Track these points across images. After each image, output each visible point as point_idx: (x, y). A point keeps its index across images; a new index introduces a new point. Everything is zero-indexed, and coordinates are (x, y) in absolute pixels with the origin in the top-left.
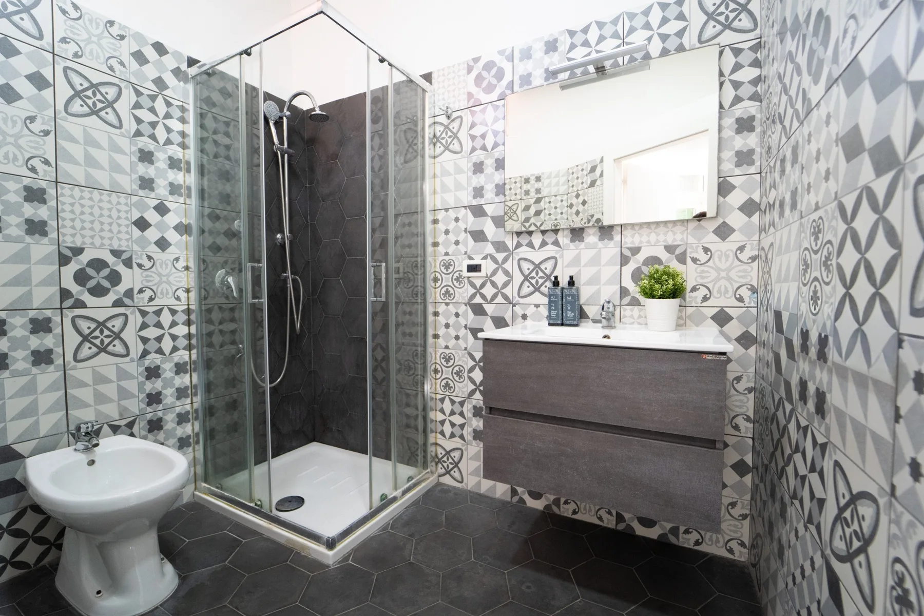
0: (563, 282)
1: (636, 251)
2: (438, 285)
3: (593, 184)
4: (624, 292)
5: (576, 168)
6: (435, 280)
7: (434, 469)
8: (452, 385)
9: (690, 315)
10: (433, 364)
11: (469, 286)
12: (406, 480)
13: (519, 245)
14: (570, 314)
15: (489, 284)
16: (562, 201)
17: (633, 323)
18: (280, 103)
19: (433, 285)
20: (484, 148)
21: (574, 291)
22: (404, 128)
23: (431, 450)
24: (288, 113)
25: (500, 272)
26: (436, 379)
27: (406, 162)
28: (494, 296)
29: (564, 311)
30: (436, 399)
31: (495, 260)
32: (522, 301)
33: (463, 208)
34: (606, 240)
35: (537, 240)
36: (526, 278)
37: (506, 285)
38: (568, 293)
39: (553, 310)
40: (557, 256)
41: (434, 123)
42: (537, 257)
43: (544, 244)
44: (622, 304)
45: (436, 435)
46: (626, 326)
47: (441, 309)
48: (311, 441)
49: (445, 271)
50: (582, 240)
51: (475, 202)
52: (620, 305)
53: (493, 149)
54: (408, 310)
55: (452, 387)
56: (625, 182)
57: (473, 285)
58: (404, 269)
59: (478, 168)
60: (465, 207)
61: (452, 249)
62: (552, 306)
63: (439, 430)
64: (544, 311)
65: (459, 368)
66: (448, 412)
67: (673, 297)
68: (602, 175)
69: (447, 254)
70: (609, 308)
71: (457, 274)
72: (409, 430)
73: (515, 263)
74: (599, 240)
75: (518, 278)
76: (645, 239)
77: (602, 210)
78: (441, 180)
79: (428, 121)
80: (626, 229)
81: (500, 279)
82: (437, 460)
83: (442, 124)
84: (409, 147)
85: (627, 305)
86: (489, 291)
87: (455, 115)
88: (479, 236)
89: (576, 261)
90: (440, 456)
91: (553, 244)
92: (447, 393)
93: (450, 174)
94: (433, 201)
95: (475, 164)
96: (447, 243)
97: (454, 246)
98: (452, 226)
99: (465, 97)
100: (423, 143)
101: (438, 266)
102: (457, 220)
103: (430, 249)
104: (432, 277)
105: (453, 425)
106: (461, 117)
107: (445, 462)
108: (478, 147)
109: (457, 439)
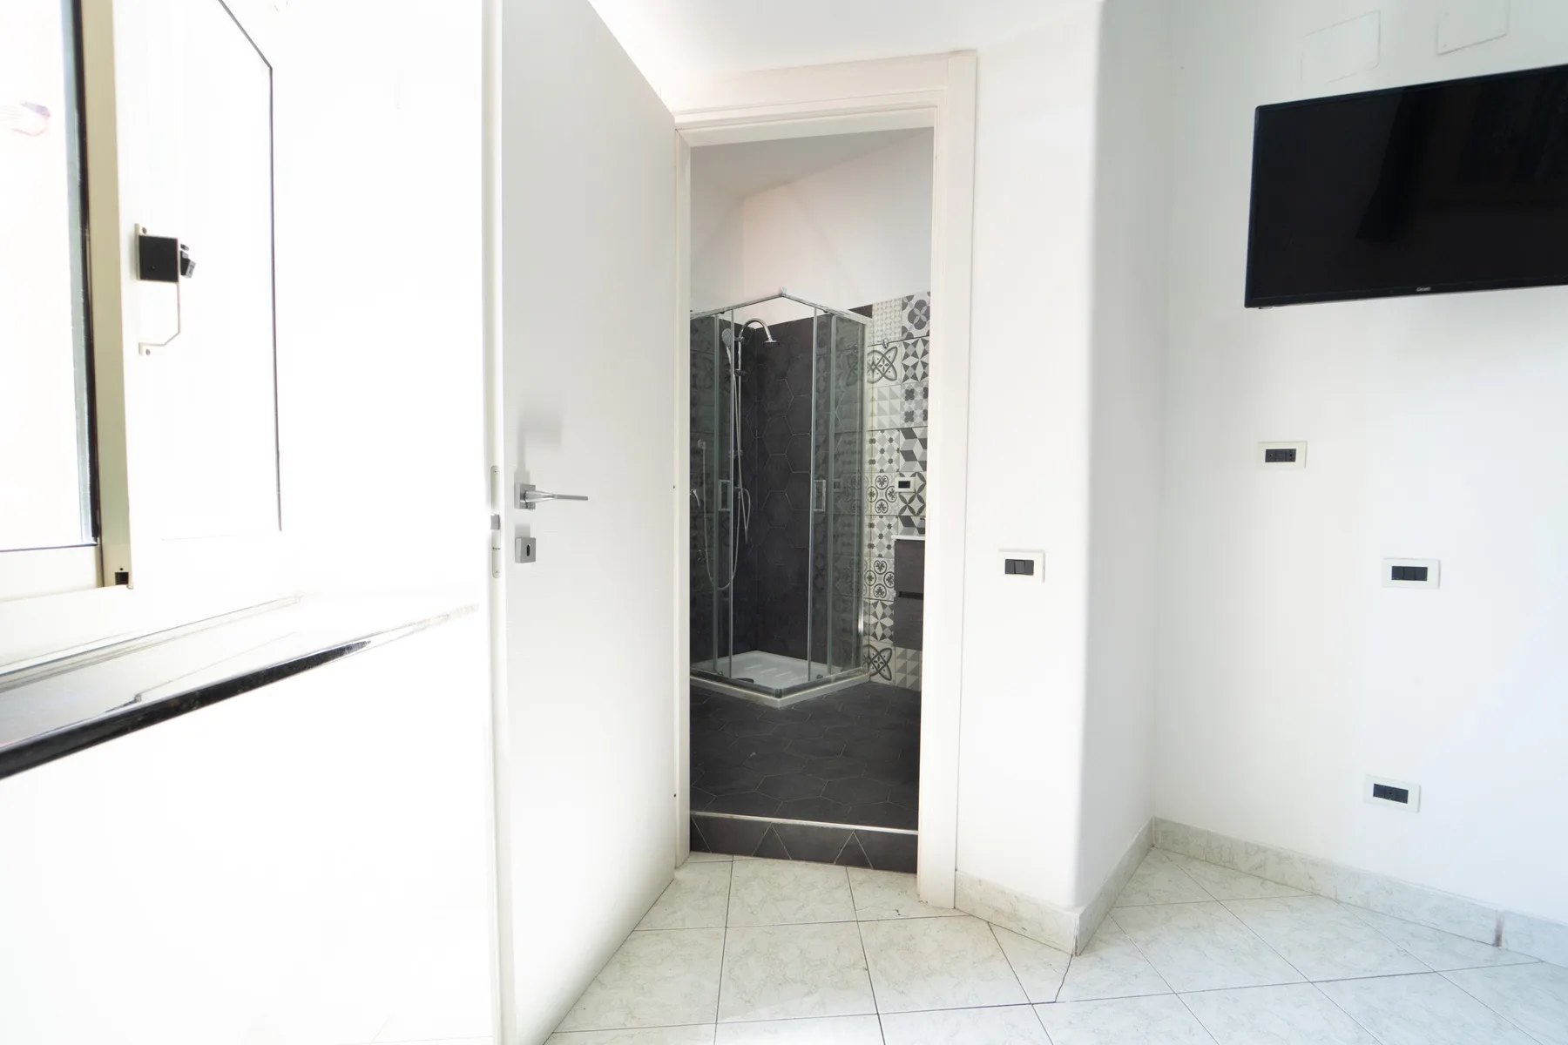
2: (873, 499)
6: (872, 494)
7: (866, 669)
8: (884, 590)
10: (868, 572)
11: (900, 500)
15: (916, 499)
19: (869, 499)
20: (914, 377)
23: (865, 651)
24: (743, 338)
26: (870, 586)
27: (848, 385)
28: (921, 510)
30: (870, 604)
31: (922, 477)
33: (896, 430)
41: (874, 351)
45: (868, 638)
47: (876, 521)
48: (754, 649)
49: (879, 486)
51: (906, 426)
53: (921, 379)
54: (846, 522)
55: (884, 592)
57: (903, 499)
58: (844, 484)
59: (910, 395)
60: (898, 429)
61: (886, 466)
63: (871, 632)
65: (890, 575)
66: (879, 616)
69: (882, 471)
71: (890, 489)
78: (878, 404)
79: (868, 350)
82: (869, 661)
83: (879, 353)
84: (850, 372)
86: (916, 505)
87: (891, 346)
88: (909, 456)
90: (872, 657)
92: (880, 598)
93: (885, 399)
94: (871, 422)
95: (907, 391)
96: (882, 461)
97: (888, 464)
98: (886, 446)
99: (900, 330)
100: (862, 369)
101: (874, 482)
102: (891, 440)
103: (867, 466)
104: (869, 492)
105: (884, 627)
106: (896, 348)
107: (876, 662)
108: (910, 376)
109: (887, 640)
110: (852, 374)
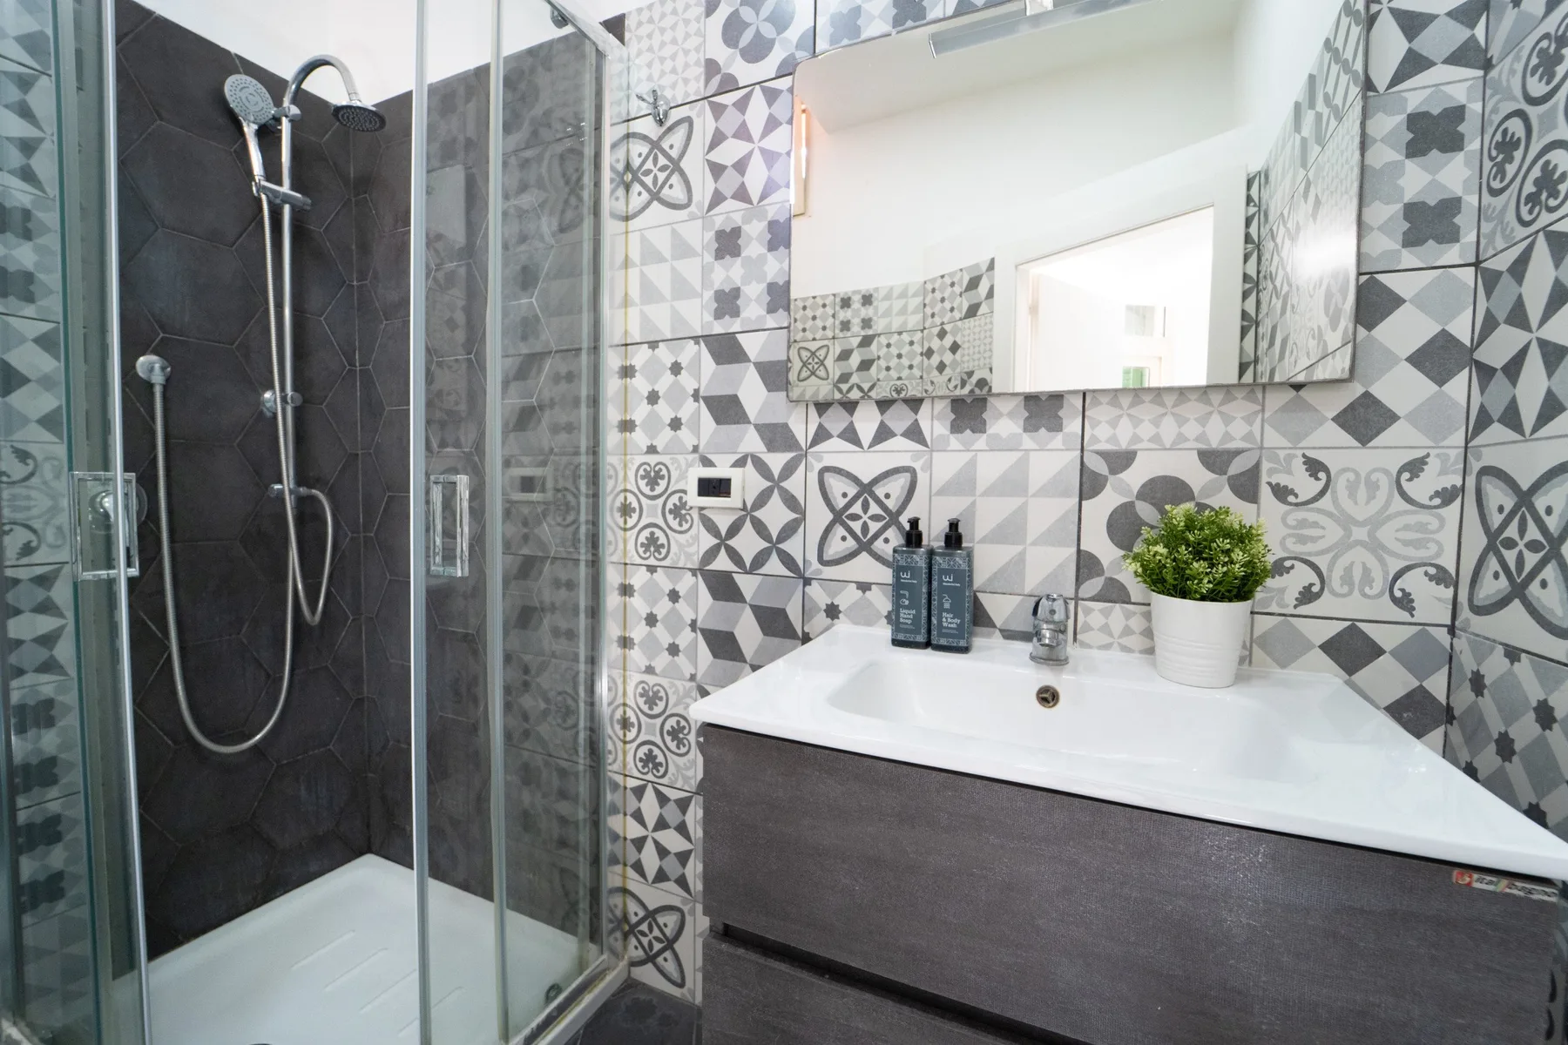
1: (1121, 460)
2: (631, 522)
4: (1086, 565)
6: (626, 510)
7: (619, 945)
8: (660, 759)
9: (1264, 636)
10: (618, 707)
11: (702, 528)
13: (822, 435)
14: (949, 621)
15: (748, 526)
17: (1107, 647)
19: (621, 521)
20: (742, 195)
21: (959, 561)
22: (559, 148)
23: (613, 902)
24: (293, 111)
25: (776, 498)
26: (625, 742)
27: (562, 230)
28: (760, 559)
29: (934, 612)
30: (625, 788)
31: (762, 468)
32: (829, 572)
33: (692, 342)
34: (1043, 431)
35: (867, 421)
36: (839, 517)
37: (789, 531)
38: (943, 565)
39: (906, 607)
40: (917, 466)
41: (628, 136)
42: (865, 465)
43: (883, 434)
44: (1080, 595)
45: (624, 871)
46: (1086, 651)
47: (639, 578)
48: (360, 854)
49: (647, 490)
50: (979, 427)
51: (718, 328)
52: (1077, 599)
53: (762, 198)
54: (563, 576)
55: (661, 764)
57: (711, 527)
58: (556, 481)
59: (728, 243)
60: (696, 339)
61: (664, 437)
62: (903, 596)
63: (632, 858)
64: (882, 602)
65: (678, 722)
66: (651, 821)
69: (652, 450)
71: (674, 499)
72: (565, 852)
73: (813, 478)
74: (1025, 430)
75: (818, 516)
76: (1146, 430)
78: (642, 272)
79: (610, 134)
80: (1097, 403)
81: (775, 515)
82: (627, 928)
83: (645, 138)
84: (569, 194)
85: (1096, 599)
86: (748, 543)
87: (675, 115)
88: (726, 409)
89: (963, 483)
90: (634, 920)
91: (907, 434)
92: (650, 777)
93: (662, 260)
94: (620, 322)
95: (720, 235)
96: (652, 424)
97: (668, 432)
98: (664, 383)
99: (701, 70)
100: (597, 184)
101: (631, 474)
102: (676, 369)
103: (611, 438)
104: (618, 504)
105: (662, 852)
106: (689, 120)
107: (644, 934)
108: (728, 192)
109: (671, 886)
110: (573, 201)
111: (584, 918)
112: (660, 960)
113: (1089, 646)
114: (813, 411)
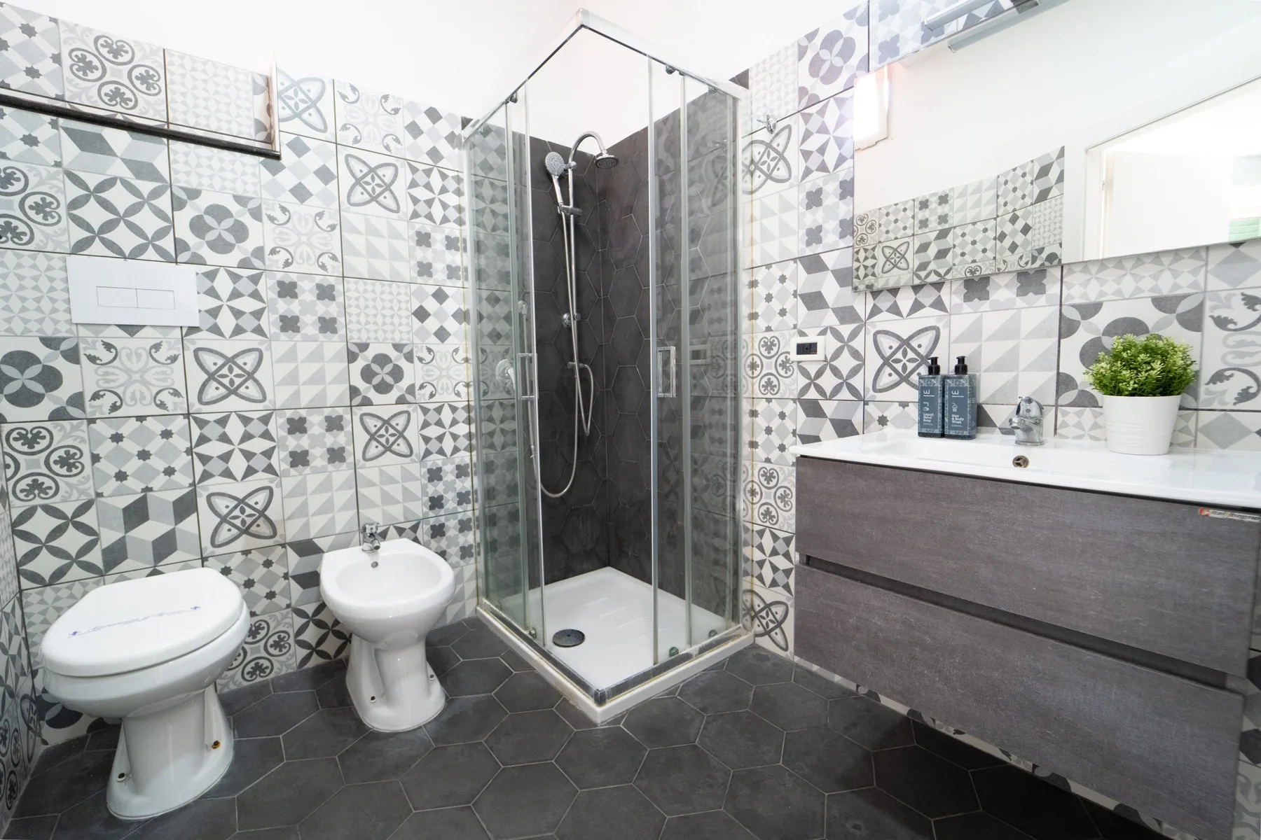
0: (947, 367)
1: (1090, 310)
2: (756, 373)
3: (1043, 196)
4: (1064, 382)
5: (1012, 173)
6: (753, 366)
7: (748, 624)
8: (774, 513)
9: (1208, 426)
10: (749, 482)
11: (799, 373)
12: (707, 634)
13: (875, 311)
14: (957, 420)
15: (828, 371)
16: (985, 230)
17: (1080, 437)
18: (563, 151)
19: (750, 373)
20: (823, 168)
21: (964, 382)
22: (711, 157)
23: (745, 598)
24: (573, 164)
25: (846, 353)
26: (753, 504)
27: (714, 205)
28: (837, 390)
29: (947, 414)
30: (753, 531)
31: (837, 335)
32: (880, 396)
33: (792, 262)
34: (1031, 294)
35: (905, 300)
36: (886, 361)
37: (854, 372)
38: (953, 385)
39: (927, 412)
40: (940, 325)
41: (752, 143)
42: (905, 328)
43: (917, 306)
44: (1059, 403)
45: (752, 580)
46: (1066, 440)
47: (761, 406)
48: (605, 566)
49: (766, 353)
50: (984, 296)
51: (809, 251)
52: (1057, 406)
53: (836, 167)
54: (717, 407)
55: (774, 517)
56: (1108, 185)
57: (805, 373)
58: (712, 351)
59: (814, 199)
60: (795, 260)
61: (776, 321)
62: (926, 405)
63: (756, 573)
64: (913, 412)
65: (785, 491)
66: (768, 550)
67: (1163, 394)
68: (1061, 178)
69: (769, 329)
70: (1028, 411)
71: (782, 358)
72: (717, 568)
73: (870, 338)
74: (1018, 295)
75: (874, 362)
76: (1110, 287)
77: (1060, 239)
78: (761, 224)
79: (742, 143)
80: (1072, 272)
81: (846, 363)
82: (753, 614)
83: (762, 142)
84: (718, 183)
85: (1071, 405)
86: (828, 382)
87: (780, 126)
88: (814, 301)
89: (974, 333)
90: (757, 609)
91: (933, 305)
92: (767, 524)
93: (773, 214)
94: (749, 255)
95: (809, 194)
96: (769, 314)
97: (778, 318)
98: (776, 288)
99: (796, 94)
100: (735, 175)
101: (756, 345)
102: (783, 279)
103: (745, 324)
104: (748, 363)
105: (775, 569)
106: (789, 127)
107: (764, 618)
108: (814, 167)
109: (780, 589)
110: (720, 186)
111: (728, 607)
112: (773, 634)
113: (1066, 437)
114: (869, 297)
